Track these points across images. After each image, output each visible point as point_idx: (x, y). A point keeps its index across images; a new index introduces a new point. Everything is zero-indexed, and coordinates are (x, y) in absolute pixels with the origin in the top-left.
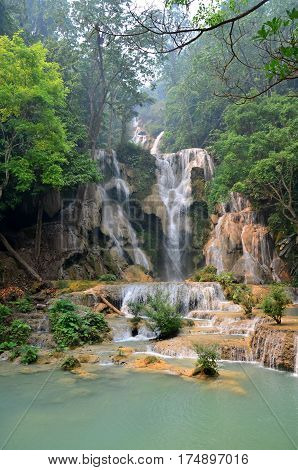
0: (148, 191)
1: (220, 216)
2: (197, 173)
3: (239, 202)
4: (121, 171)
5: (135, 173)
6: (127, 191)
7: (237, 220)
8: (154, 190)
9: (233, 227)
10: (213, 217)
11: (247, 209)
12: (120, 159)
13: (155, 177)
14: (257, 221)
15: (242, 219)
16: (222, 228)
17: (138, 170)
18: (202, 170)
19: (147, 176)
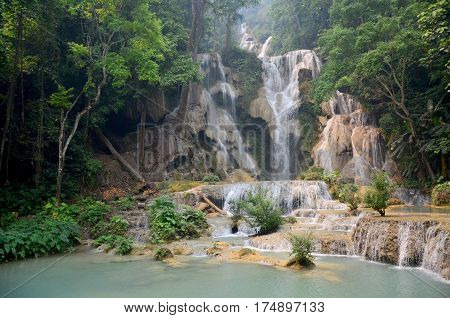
0: (254, 95)
1: (329, 118)
2: (305, 75)
4: (227, 75)
5: (240, 76)
6: (233, 94)
7: (347, 121)
8: (261, 93)
9: (342, 129)
10: (322, 119)
11: (358, 111)
12: (225, 64)
13: (261, 81)
14: (368, 123)
15: (352, 120)
17: (243, 74)
18: (310, 72)
19: (253, 80)
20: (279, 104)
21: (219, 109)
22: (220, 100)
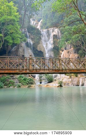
0: (38, 43)
1: (63, 51)
2: (55, 37)
3: (69, 46)
4: (29, 36)
5: (34, 37)
6: (32, 43)
7: (68, 52)
8: (40, 42)
9: (67, 55)
10: (61, 52)
11: (72, 49)
12: (29, 32)
13: (41, 38)
14: (75, 53)
15: (70, 52)
16: (63, 55)
17: (35, 36)
18: (57, 36)
19: (38, 38)
20: (46, 46)
21: (28, 48)
22: (28, 45)
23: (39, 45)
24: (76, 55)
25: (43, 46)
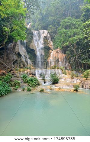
0: (31, 42)
1: (52, 51)
2: (45, 38)
7: (57, 52)
10: (50, 51)
13: (33, 38)
15: (58, 52)
19: (30, 37)
22: (22, 43)
23: (31, 44)
24: (64, 55)
25: (34, 44)
